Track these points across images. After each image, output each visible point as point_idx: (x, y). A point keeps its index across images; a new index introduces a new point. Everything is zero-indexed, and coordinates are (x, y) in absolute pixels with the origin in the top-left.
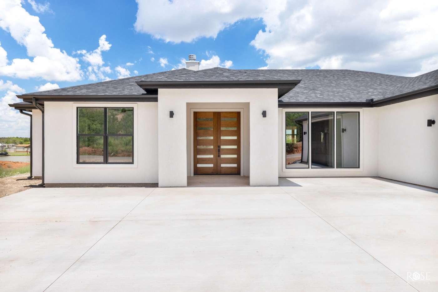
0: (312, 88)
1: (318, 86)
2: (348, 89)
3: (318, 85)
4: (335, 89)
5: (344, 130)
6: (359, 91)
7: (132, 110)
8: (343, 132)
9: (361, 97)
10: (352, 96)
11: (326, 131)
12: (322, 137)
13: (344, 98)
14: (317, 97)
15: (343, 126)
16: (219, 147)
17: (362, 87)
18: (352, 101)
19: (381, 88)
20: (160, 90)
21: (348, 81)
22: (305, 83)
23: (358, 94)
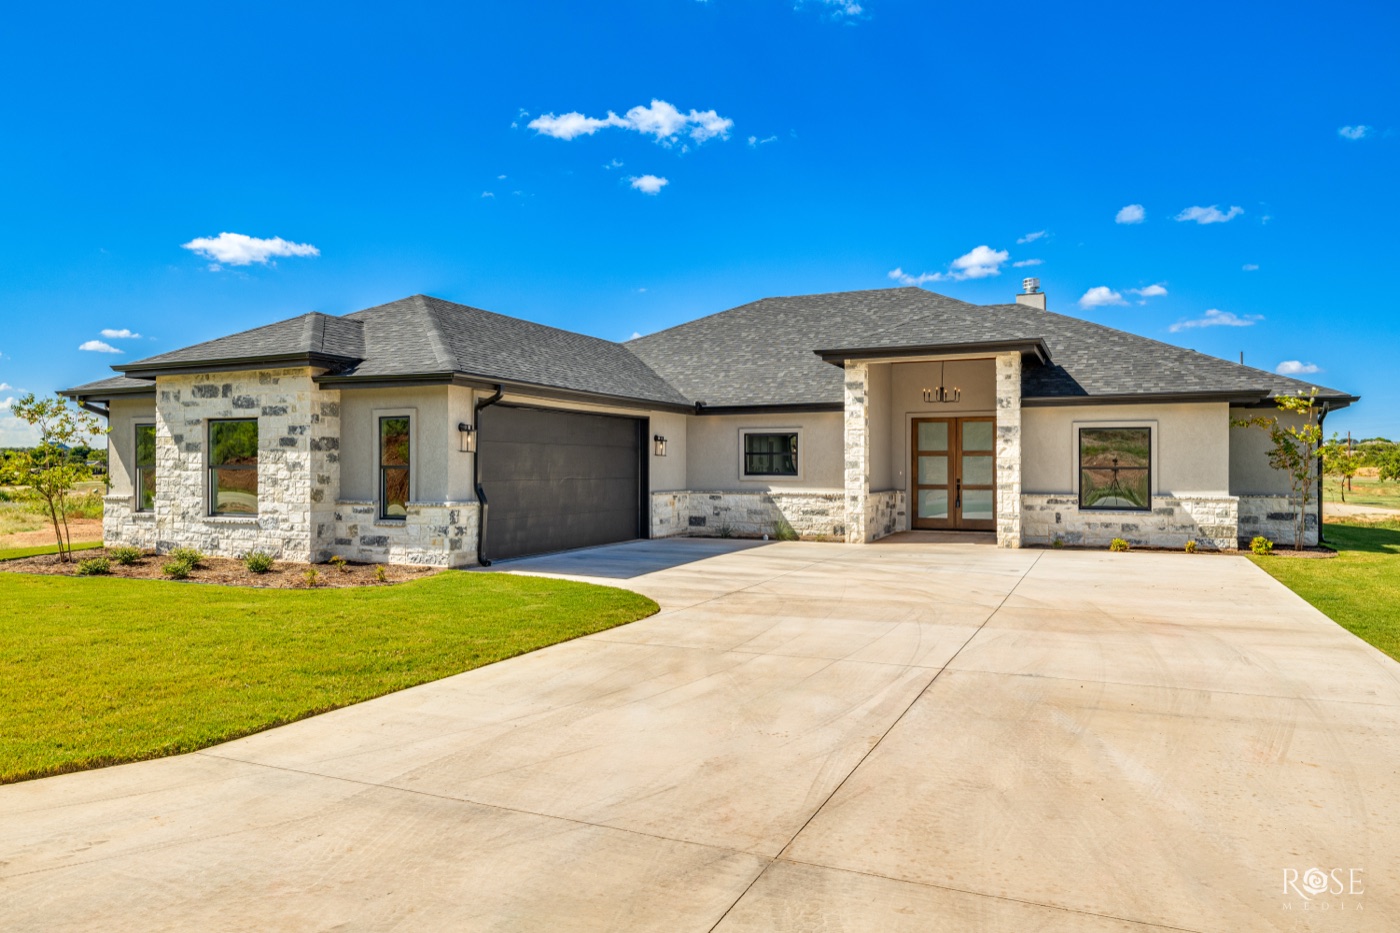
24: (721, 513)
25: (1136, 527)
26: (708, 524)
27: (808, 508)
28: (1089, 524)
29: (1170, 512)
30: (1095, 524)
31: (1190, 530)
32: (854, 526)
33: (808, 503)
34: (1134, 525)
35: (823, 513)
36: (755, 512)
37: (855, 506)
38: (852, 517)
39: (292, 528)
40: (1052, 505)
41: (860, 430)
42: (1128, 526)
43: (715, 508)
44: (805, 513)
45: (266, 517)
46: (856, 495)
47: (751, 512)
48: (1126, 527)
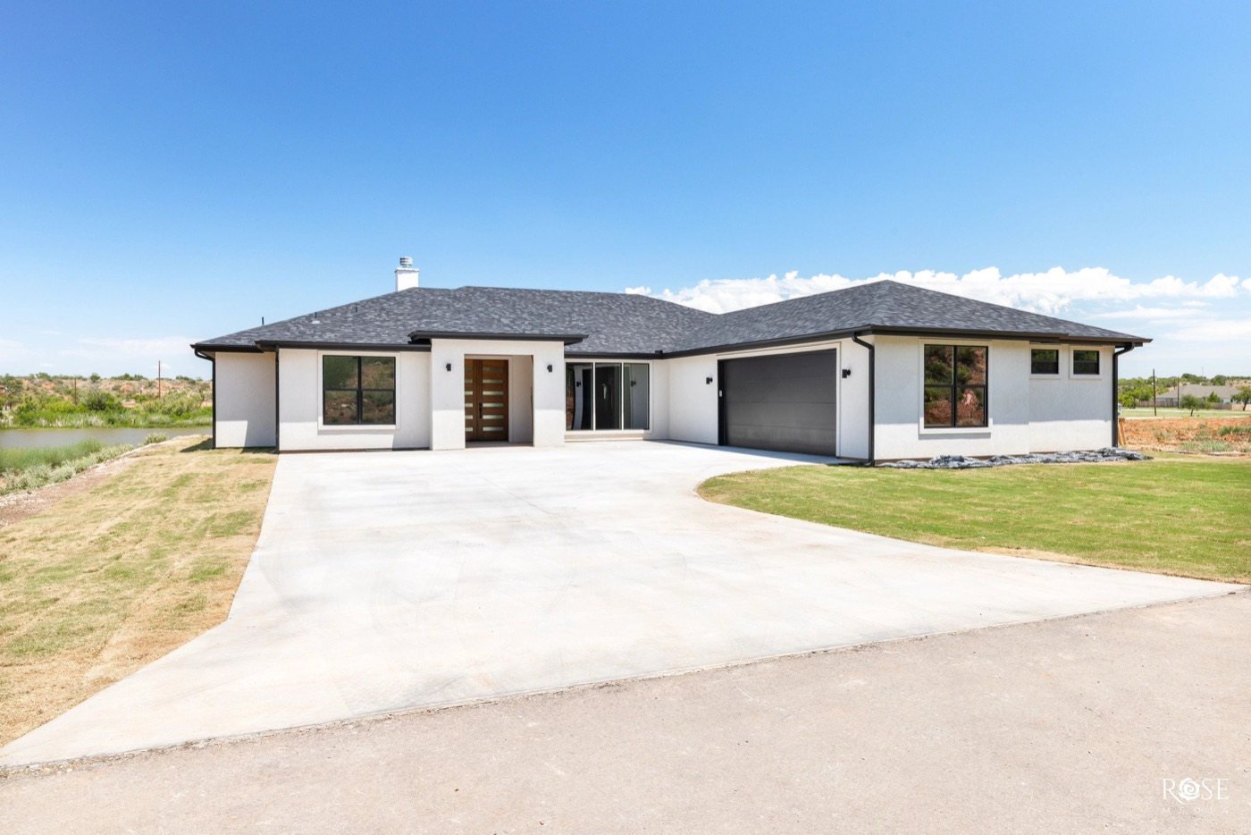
0: (594, 330)
1: (601, 326)
2: (637, 333)
3: (602, 323)
4: (622, 333)
5: (633, 383)
6: (650, 336)
7: (393, 359)
8: (632, 385)
9: (651, 347)
10: (642, 344)
11: (610, 383)
12: (605, 390)
13: (632, 347)
14: (602, 345)
15: (632, 378)
16: (481, 405)
17: (654, 330)
18: (641, 352)
19: (676, 333)
20: (434, 341)
21: (639, 318)
22: (585, 320)
23: (648, 341)
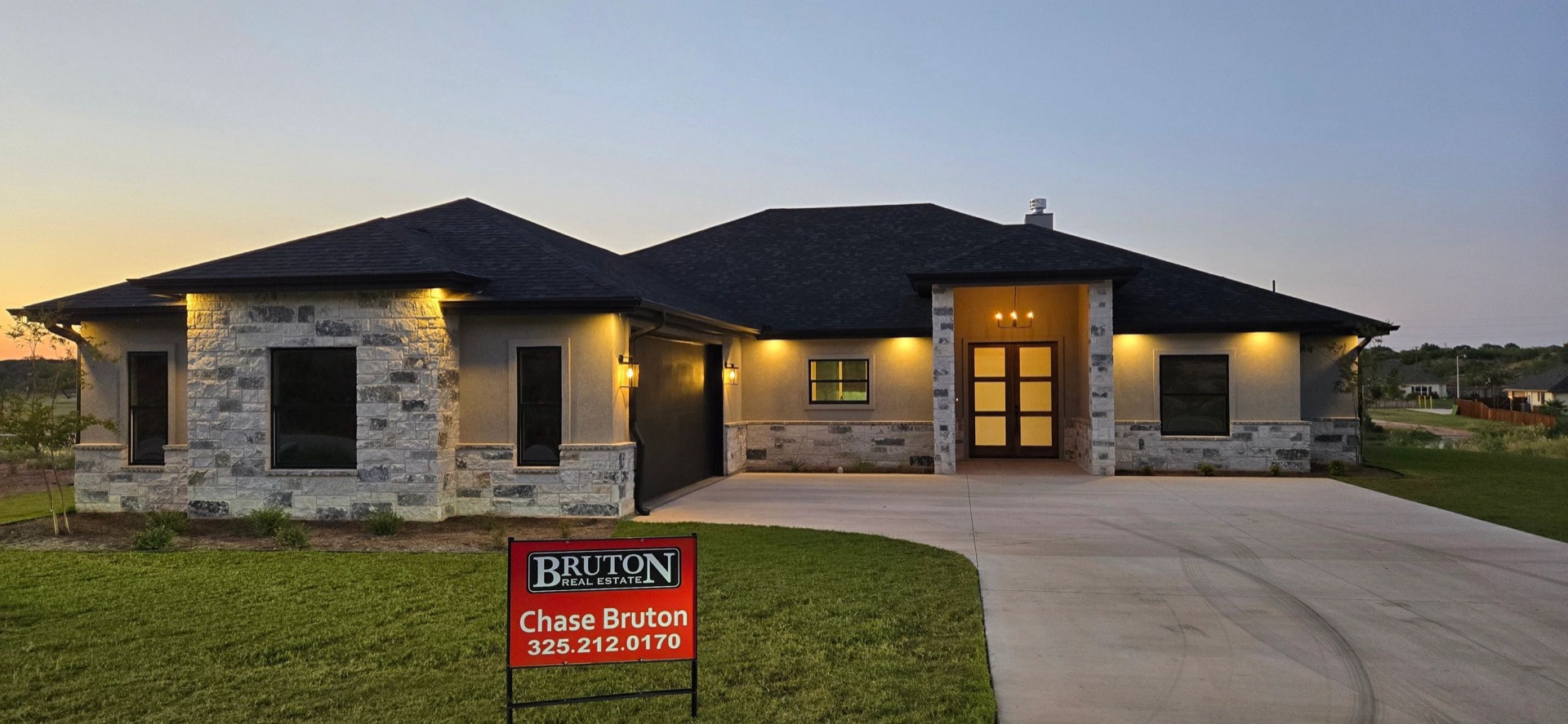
24: (784, 445)
25: (1217, 451)
26: (768, 457)
27: (881, 438)
28: (1171, 450)
29: (1248, 437)
30: (1177, 450)
31: (1267, 454)
32: (943, 455)
33: (881, 432)
34: (1215, 450)
35: (900, 442)
36: (823, 444)
37: (946, 436)
38: (942, 447)
39: (410, 480)
40: (1136, 432)
41: (950, 357)
42: (1209, 450)
43: (778, 439)
44: (879, 443)
45: (369, 468)
46: (946, 424)
47: (819, 444)
48: (1207, 453)
